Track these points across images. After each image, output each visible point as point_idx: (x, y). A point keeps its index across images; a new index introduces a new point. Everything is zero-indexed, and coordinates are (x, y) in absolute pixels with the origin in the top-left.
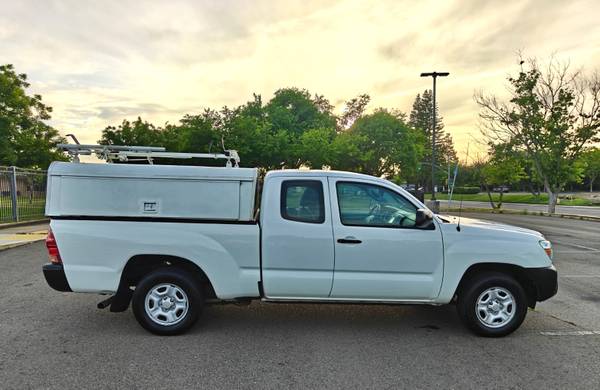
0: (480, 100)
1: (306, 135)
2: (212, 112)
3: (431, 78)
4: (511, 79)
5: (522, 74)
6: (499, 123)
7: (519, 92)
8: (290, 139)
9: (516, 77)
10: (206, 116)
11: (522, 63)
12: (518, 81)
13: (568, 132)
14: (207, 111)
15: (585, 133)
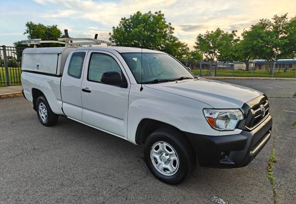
10: (261, 23)
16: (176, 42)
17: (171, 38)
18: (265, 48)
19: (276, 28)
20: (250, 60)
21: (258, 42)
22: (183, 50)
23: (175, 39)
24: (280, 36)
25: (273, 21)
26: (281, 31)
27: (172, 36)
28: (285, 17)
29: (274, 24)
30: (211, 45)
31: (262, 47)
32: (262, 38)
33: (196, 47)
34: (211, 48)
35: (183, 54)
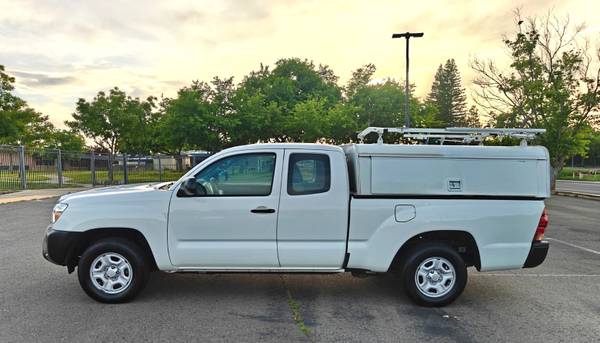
0: (475, 66)
1: (300, 107)
2: (201, 84)
3: (404, 39)
4: (507, 42)
5: (520, 35)
6: (496, 90)
7: (516, 55)
8: (283, 110)
9: (513, 39)
10: (195, 88)
11: (520, 23)
12: (516, 43)
13: (570, 99)
14: (196, 83)
15: (590, 100)
16: (23, 109)
17: (7, 100)
18: (207, 132)
19: (219, 98)
20: (183, 152)
21: (196, 120)
22: (38, 129)
23: (19, 102)
24: (228, 112)
25: (213, 88)
26: (226, 104)
27: (9, 95)
28: (229, 82)
29: (216, 91)
30: (108, 121)
31: (203, 129)
32: (200, 114)
33: (70, 124)
34: (106, 126)
35: (38, 137)
